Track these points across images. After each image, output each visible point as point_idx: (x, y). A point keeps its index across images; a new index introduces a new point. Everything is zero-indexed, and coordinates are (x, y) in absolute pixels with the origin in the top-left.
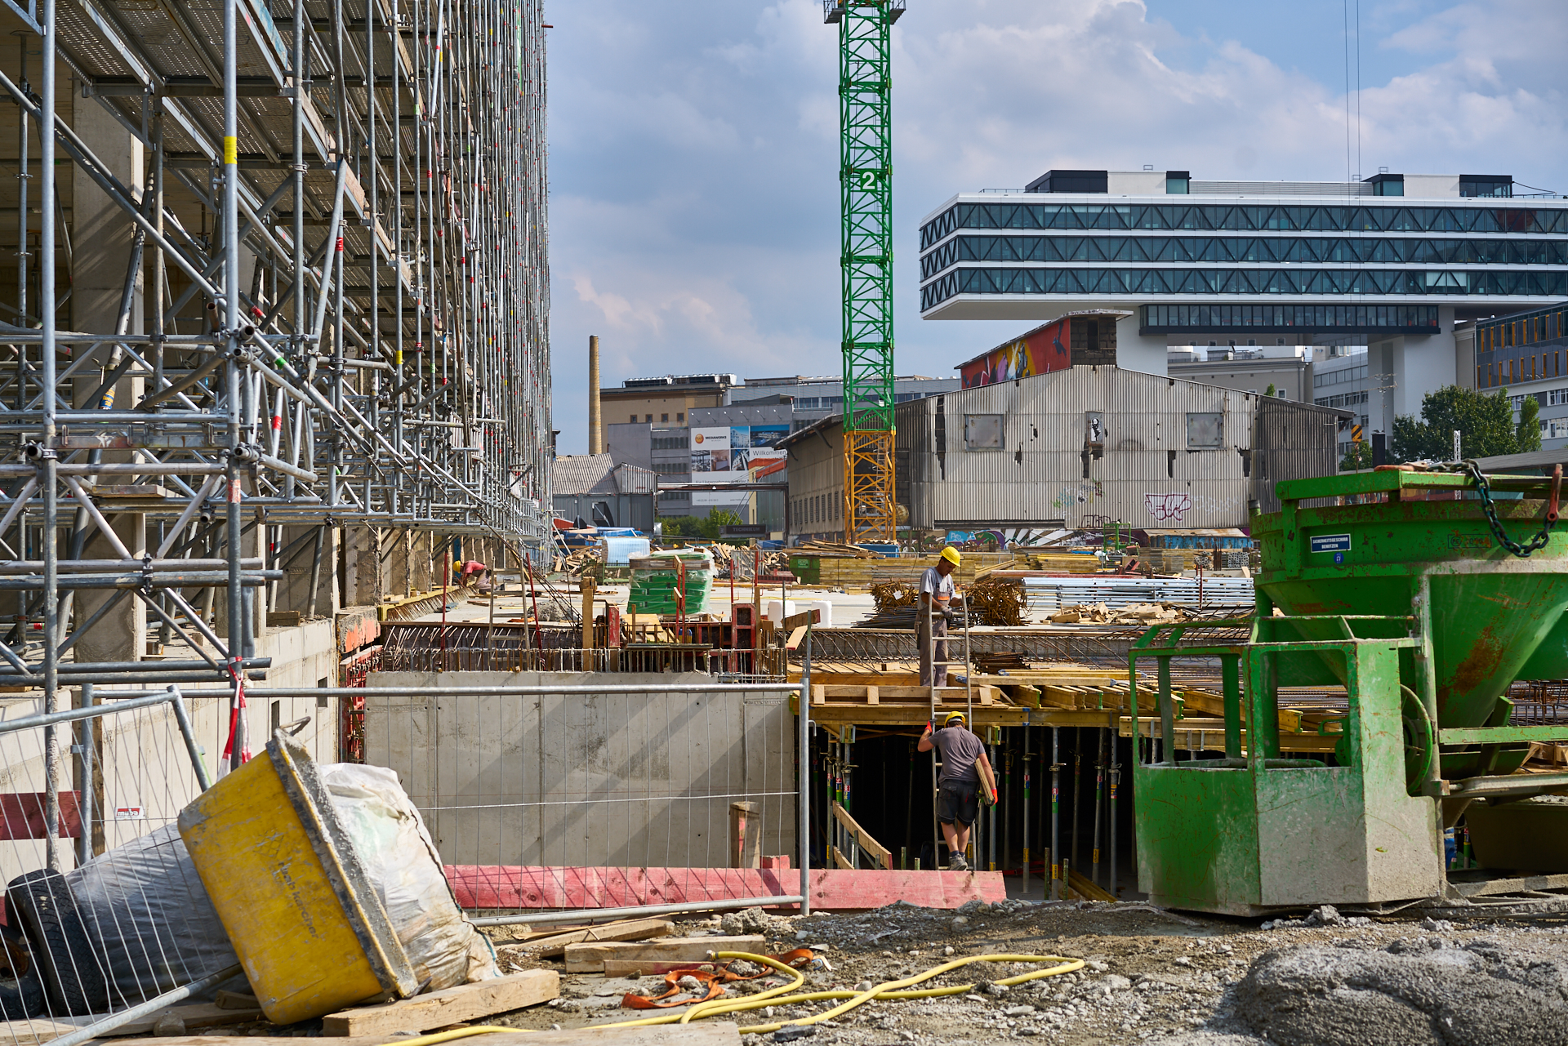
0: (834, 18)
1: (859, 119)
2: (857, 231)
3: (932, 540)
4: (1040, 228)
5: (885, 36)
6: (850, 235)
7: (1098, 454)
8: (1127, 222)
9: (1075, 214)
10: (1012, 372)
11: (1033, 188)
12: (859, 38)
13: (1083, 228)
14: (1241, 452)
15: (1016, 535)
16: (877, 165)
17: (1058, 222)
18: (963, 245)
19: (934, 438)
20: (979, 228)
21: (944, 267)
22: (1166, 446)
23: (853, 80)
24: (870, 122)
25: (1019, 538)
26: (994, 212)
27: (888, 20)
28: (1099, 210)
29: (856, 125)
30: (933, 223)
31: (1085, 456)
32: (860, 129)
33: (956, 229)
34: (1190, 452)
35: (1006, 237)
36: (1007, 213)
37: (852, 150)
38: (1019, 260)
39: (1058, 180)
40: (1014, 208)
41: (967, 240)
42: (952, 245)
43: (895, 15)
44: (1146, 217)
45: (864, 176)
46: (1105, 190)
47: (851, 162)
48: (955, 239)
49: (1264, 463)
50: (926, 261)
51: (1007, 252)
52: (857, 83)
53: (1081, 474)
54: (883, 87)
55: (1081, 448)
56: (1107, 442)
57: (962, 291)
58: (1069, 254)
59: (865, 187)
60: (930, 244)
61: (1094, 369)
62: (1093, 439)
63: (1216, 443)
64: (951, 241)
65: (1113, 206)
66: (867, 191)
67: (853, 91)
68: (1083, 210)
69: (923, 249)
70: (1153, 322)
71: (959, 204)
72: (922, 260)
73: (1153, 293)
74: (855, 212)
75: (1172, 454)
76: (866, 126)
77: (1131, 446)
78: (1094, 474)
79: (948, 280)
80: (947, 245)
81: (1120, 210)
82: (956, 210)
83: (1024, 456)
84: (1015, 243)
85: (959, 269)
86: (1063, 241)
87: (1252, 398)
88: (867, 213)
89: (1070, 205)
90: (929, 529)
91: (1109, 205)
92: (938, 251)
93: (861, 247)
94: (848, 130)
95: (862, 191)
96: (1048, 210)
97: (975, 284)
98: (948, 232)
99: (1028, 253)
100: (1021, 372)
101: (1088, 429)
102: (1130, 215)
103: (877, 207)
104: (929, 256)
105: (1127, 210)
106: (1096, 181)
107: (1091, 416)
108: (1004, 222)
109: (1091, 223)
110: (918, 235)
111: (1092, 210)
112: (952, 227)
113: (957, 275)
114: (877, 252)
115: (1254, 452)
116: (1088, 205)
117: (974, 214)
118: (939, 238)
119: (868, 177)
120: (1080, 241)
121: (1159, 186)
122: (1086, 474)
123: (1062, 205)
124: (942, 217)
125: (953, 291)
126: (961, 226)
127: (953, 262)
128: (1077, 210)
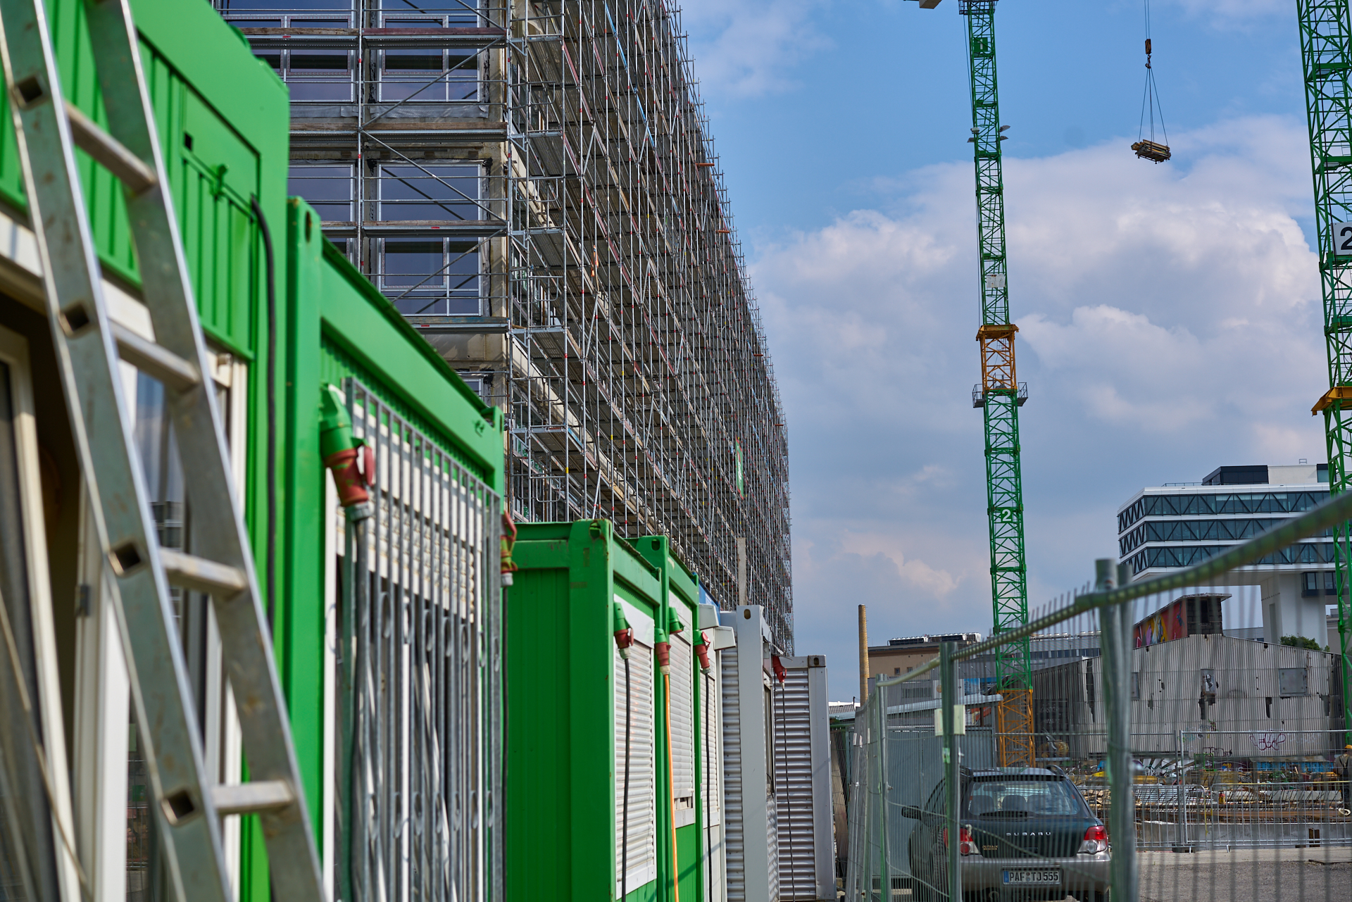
0: (978, 404)
1: (998, 474)
2: (1001, 549)
3: (1087, 767)
4: (1213, 513)
5: (1015, 416)
6: (995, 553)
7: (1212, 701)
8: (1285, 506)
9: (1241, 501)
10: (1155, 638)
11: (1208, 481)
12: (995, 419)
13: (1249, 512)
14: (1321, 697)
15: (1151, 764)
16: (1013, 504)
17: (1228, 508)
18: (1150, 529)
19: (1085, 691)
20: (1163, 515)
21: (1136, 546)
22: (1264, 695)
23: (993, 447)
24: (1006, 475)
25: (1154, 766)
26: (1174, 501)
27: (1016, 404)
28: (1261, 497)
29: (996, 478)
30: (1127, 510)
31: (1201, 702)
32: (1000, 480)
33: (1144, 516)
34: (1283, 698)
35: (1185, 522)
36: (1185, 502)
37: (994, 495)
38: (1196, 539)
39: (1227, 474)
40: (1191, 498)
41: (1153, 525)
42: (1141, 529)
43: (1021, 402)
44: (1301, 501)
45: (1003, 512)
46: (1267, 482)
47: (994, 503)
48: (1143, 524)
49: (1340, 705)
50: (1123, 541)
51: (1187, 533)
52: (996, 449)
53: (1199, 716)
54: (1015, 452)
55: (1198, 697)
56: (1218, 692)
57: (1151, 566)
58: (1239, 534)
59: (1004, 520)
60: (1126, 527)
61: (1206, 637)
62: (1207, 690)
63: (1303, 691)
64: (1140, 526)
65: (1273, 494)
66: (1006, 522)
67: (993, 453)
68: (1248, 498)
69: (1120, 532)
70: (1311, 586)
71: (1144, 496)
72: (1120, 540)
73: (1310, 563)
74: (998, 537)
75: (1269, 700)
76: (1004, 478)
77: (1238, 694)
78: (1210, 717)
79: (1140, 556)
80: (1138, 529)
81: (1278, 497)
82: (1143, 501)
83: (1155, 703)
84: (1193, 526)
85: (1147, 548)
86: (1233, 523)
87: (1329, 656)
88: (1007, 538)
89: (1237, 495)
90: (1086, 760)
91: (1269, 493)
92: (1132, 533)
93: (1003, 561)
94: (991, 480)
95: (1002, 522)
96: (1219, 499)
97: (1161, 559)
98: (1138, 519)
99: (1203, 534)
100: (1160, 639)
101: (1203, 682)
102: (1287, 500)
103: (1014, 533)
104: (1126, 537)
105: (1284, 497)
106: (1259, 474)
107: (1206, 672)
108: (1183, 510)
109: (1255, 508)
110: (1117, 520)
111: (1255, 498)
112: (1141, 515)
113: (1146, 552)
114: (1015, 564)
115: (1332, 697)
116: (1251, 494)
117: (1158, 503)
118: (1132, 523)
119: (1006, 513)
120: (1246, 523)
121: (1311, 476)
122: (1203, 716)
123: (1230, 495)
124: (1133, 506)
125: (1144, 566)
126: (1148, 514)
127: (1142, 542)
128: (1243, 498)
